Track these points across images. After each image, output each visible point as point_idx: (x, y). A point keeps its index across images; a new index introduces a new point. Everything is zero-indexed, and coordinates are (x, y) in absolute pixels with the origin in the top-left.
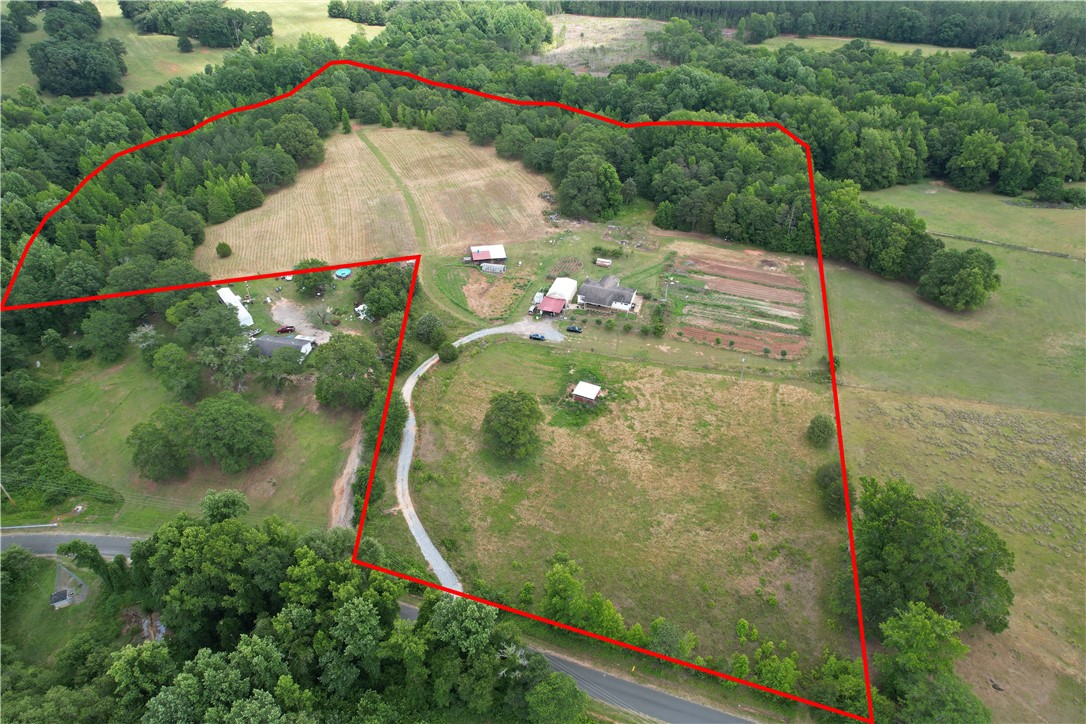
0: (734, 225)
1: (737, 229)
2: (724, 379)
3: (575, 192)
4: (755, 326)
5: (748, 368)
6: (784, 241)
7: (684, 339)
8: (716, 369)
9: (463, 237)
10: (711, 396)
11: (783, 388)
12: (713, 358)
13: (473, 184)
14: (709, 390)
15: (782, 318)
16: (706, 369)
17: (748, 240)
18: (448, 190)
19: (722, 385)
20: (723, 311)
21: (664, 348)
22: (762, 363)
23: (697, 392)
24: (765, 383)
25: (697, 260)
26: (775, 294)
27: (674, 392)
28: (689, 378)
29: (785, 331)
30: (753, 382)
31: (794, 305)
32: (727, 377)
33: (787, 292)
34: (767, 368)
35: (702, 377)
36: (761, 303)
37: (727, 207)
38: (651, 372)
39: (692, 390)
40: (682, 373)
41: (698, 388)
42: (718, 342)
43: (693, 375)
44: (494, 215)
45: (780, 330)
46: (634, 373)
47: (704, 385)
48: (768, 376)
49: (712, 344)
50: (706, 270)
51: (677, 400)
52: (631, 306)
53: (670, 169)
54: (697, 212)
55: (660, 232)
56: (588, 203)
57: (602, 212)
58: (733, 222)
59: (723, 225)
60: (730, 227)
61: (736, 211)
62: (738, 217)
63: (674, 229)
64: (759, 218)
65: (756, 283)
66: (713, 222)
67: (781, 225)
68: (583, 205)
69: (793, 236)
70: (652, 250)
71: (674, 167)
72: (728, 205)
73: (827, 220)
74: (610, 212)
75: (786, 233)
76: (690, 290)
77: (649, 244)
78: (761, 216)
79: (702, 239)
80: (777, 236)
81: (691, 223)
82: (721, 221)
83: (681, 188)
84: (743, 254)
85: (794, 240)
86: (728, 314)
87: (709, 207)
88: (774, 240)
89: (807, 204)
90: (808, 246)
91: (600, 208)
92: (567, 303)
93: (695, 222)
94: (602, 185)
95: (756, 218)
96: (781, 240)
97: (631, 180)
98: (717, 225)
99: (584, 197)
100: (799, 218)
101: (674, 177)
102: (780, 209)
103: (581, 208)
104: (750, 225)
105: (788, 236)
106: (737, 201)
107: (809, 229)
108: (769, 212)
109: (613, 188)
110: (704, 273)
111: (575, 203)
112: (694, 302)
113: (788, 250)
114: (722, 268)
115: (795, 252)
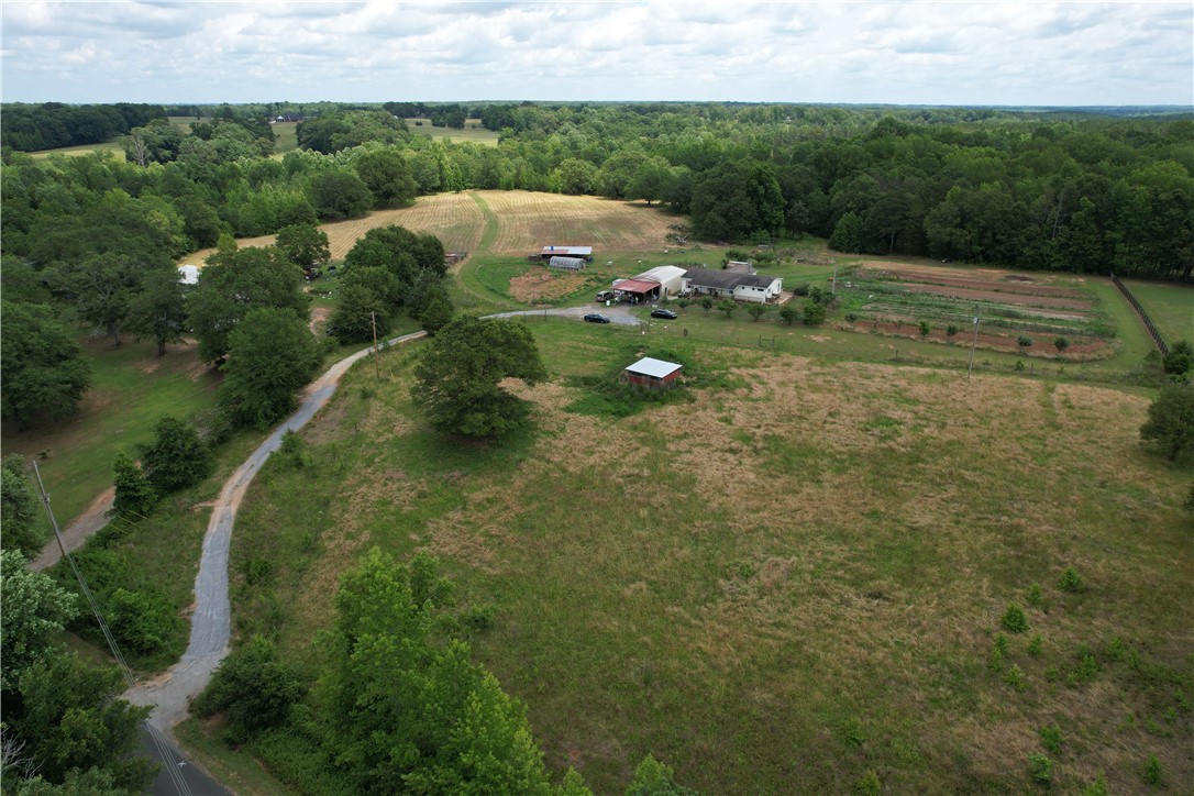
0: (958, 232)
1: (963, 237)
2: (935, 373)
3: (712, 198)
4: (1000, 324)
5: (985, 363)
6: (1046, 250)
7: (858, 330)
8: (918, 362)
10: (906, 390)
11: (1064, 388)
12: (913, 352)
13: (584, 217)
14: (901, 383)
15: (1053, 319)
16: (899, 361)
17: (981, 257)
18: (547, 220)
19: (930, 379)
20: (938, 310)
21: (819, 339)
22: (1015, 361)
23: (877, 384)
24: (1023, 381)
25: (894, 272)
26: (1032, 300)
27: (827, 382)
28: (862, 369)
29: (1060, 331)
30: (997, 379)
31: (1073, 310)
33: (1057, 299)
35: (888, 369)
36: (1008, 306)
37: (946, 207)
38: (786, 361)
39: (866, 382)
42: (924, 331)
46: (754, 360)
47: (892, 377)
48: (1031, 374)
49: (914, 337)
50: (908, 279)
51: (831, 391)
52: (769, 296)
53: (857, 179)
54: (897, 217)
55: (838, 255)
56: (731, 214)
57: (752, 233)
58: (956, 226)
59: (939, 232)
60: (951, 234)
61: (961, 210)
62: (964, 219)
63: (860, 253)
64: (1000, 216)
65: (997, 291)
66: (922, 233)
67: (1040, 226)
68: (722, 215)
69: (1063, 240)
70: (821, 264)
71: (865, 178)
72: (947, 202)
73: (1127, 204)
74: (764, 233)
75: (1050, 236)
76: (877, 291)
77: (819, 260)
78: (1005, 213)
79: (905, 261)
80: (1033, 244)
81: (887, 238)
82: (937, 225)
83: (874, 201)
84: (973, 272)
85: (1064, 246)
86: (946, 313)
87: (916, 211)
88: (1026, 251)
89: (1087, 185)
90: (1091, 254)
91: (749, 225)
92: (662, 290)
93: (894, 233)
94: (753, 193)
95: (996, 217)
96: (1039, 249)
97: (800, 203)
98: (930, 233)
99: (726, 205)
100: (1072, 209)
101: (864, 187)
102: (1036, 202)
103: (720, 220)
104: (985, 229)
105: (1054, 242)
106: (962, 196)
107: (1093, 226)
108: (1018, 207)
109: (770, 197)
110: (906, 281)
111: (711, 213)
112: (885, 301)
113: (1052, 265)
114: (938, 280)
115: (1065, 269)
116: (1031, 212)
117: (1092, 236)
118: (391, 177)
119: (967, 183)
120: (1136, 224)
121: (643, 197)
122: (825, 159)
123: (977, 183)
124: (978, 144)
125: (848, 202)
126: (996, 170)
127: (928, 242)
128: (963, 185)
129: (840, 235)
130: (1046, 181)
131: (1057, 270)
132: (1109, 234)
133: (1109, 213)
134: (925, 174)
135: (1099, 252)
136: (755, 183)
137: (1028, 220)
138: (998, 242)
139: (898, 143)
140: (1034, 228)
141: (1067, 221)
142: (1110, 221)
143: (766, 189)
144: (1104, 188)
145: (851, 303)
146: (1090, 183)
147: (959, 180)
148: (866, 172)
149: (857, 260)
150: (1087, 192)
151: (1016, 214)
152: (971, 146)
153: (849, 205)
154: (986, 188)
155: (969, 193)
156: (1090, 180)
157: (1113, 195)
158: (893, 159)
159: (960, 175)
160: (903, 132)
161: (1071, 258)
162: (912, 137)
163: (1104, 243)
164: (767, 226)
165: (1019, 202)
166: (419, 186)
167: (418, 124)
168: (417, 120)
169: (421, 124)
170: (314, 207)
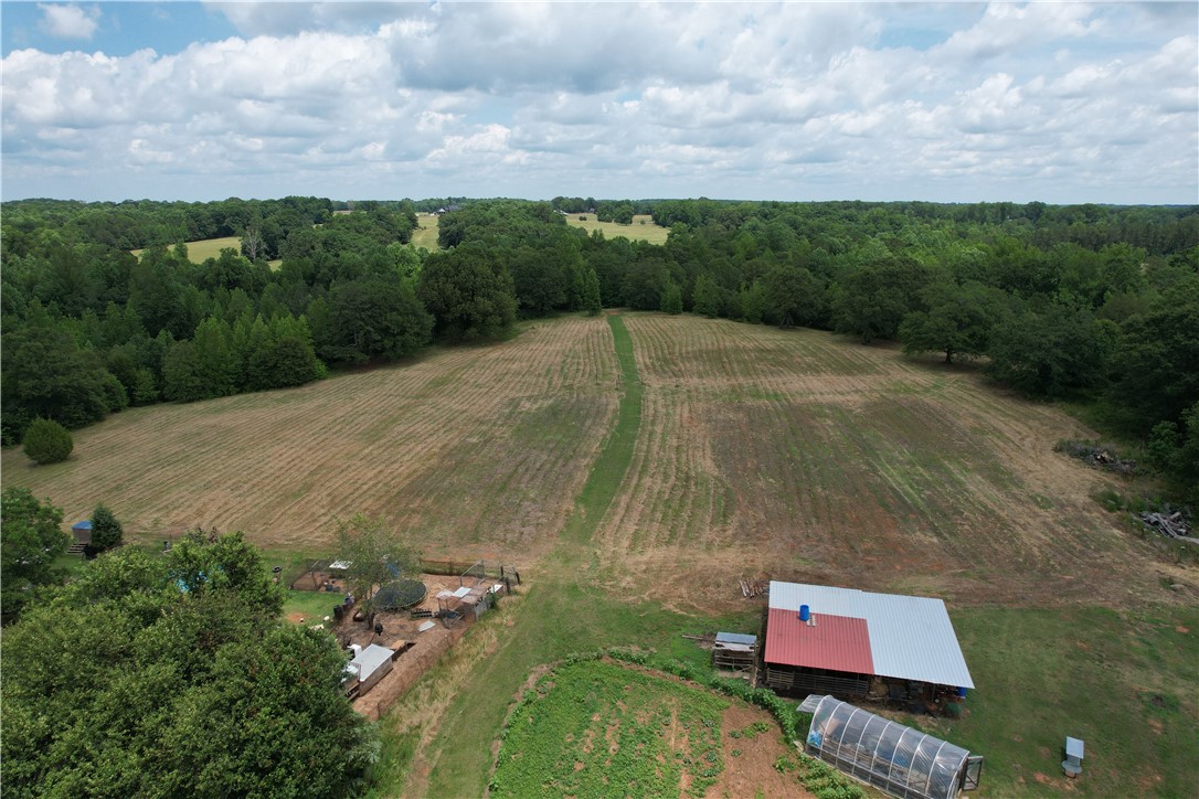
9: (750, 536)
13: (829, 398)
18: (749, 402)
44: (893, 476)
118: (470, 293)
166: (532, 303)
167: (581, 219)
168: (583, 215)
169: (585, 219)
170: (318, 344)
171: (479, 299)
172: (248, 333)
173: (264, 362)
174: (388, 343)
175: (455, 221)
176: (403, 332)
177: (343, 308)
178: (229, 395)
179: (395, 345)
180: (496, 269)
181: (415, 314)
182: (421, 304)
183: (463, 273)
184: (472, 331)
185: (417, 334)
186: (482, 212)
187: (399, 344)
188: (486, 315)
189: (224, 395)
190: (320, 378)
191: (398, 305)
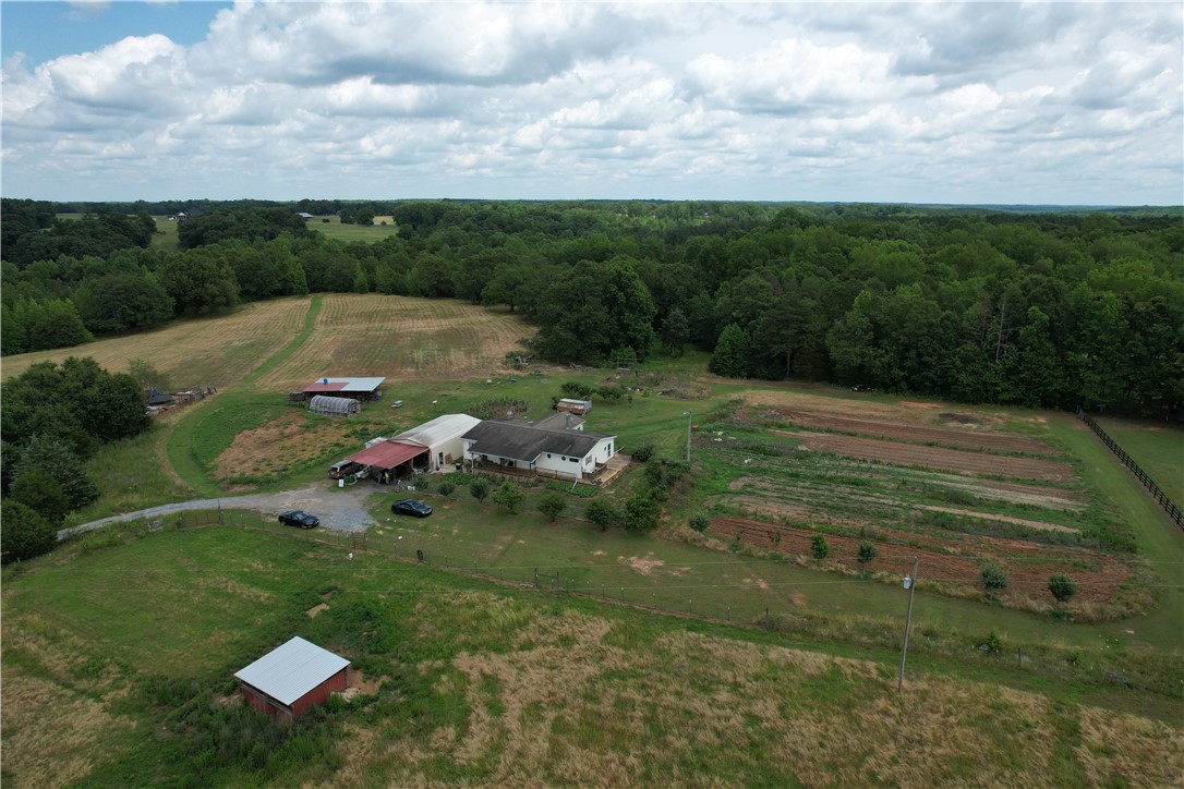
0: (871, 351)
1: (878, 359)
2: (836, 669)
3: (558, 308)
4: (944, 523)
5: (929, 633)
6: (988, 376)
7: (711, 542)
8: (806, 635)
10: (774, 735)
11: (1096, 722)
12: (799, 600)
14: (767, 708)
15: (1023, 507)
16: (771, 630)
17: (904, 385)
19: (825, 689)
20: (845, 490)
21: (643, 565)
22: (981, 624)
23: (718, 713)
24: (1009, 695)
25: (787, 412)
26: (985, 463)
27: (622, 704)
28: (702, 657)
29: (1043, 537)
30: (953, 689)
31: (1048, 484)
32: (848, 663)
33: (1019, 461)
34: (1003, 637)
35: (749, 656)
36: (949, 477)
37: (854, 317)
38: (567, 630)
39: (699, 704)
40: (678, 641)
41: (723, 695)
42: (819, 552)
43: (718, 647)
45: (1024, 534)
46: (508, 629)
47: (751, 687)
48: (1019, 670)
49: (802, 559)
50: (806, 424)
51: (620, 741)
52: (590, 468)
53: (745, 281)
54: (792, 332)
55: (720, 381)
56: (582, 328)
57: (613, 351)
58: (868, 344)
59: (847, 353)
60: (863, 355)
61: (874, 321)
62: (878, 333)
63: (749, 377)
64: (925, 330)
65: (930, 445)
66: (824, 351)
67: (979, 343)
68: (571, 330)
69: (1010, 363)
70: (692, 398)
71: (754, 279)
72: (855, 310)
73: (1092, 316)
74: (629, 351)
75: (993, 357)
76: (758, 450)
77: (690, 391)
78: (931, 325)
79: (807, 389)
80: (970, 367)
81: (782, 358)
82: (843, 343)
83: (764, 308)
84: (895, 407)
85: (1010, 372)
86: (858, 496)
87: (817, 323)
88: (964, 378)
89: (1035, 290)
90: (1051, 384)
91: (607, 341)
92: (434, 457)
93: (789, 352)
94: (610, 301)
95: (919, 332)
96: (980, 375)
97: (678, 311)
98: (834, 354)
99: (575, 316)
100: (1017, 323)
101: (751, 291)
102: (970, 311)
103: (569, 336)
104: (907, 348)
105: (998, 365)
106: (874, 303)
107: (1049, 345)
108: (947, 318)
109: (633, 305)
110: (802, 428)
111: (557, 327)
112: (765, 472)
113: (1001, 397)
114: (846, 423)
115: (1016, 402)
116: (965, 324)
117: (1048, 359)
118: (201, 281)
119: (881, 283)
120: (1108, 344)
121: (503, 301)
122: (713, 256)
123: (892, 286)
124: (889, 237)
125: (734, 310)
126: (913, 266)
127: (834, 363)
128: (875, 287)
129: (722, 354)
130: (978, 282)
131: (1006, 403)
132: (1072, 356)
133: (1069, 328)
134: (828, 272)
135: (1060, 381)
136: (614, 288)
137: (963, 335)
138: (927, 366)
139: (798, 236)
140: (970, 346)
141: (1013, 338)
142: (1071, 339)
143: (628, 296)
144: (1056, 294)
145: (715, 476)
146: (1039, 288)
147: (870, 280)
148: (758, 271)
149: (740, 389)
150: (1034, 300)
151: (945, 328)
152: (881, 239)
153: (734, 314)
154: (905, 293)
155: (883, 299)
156: (1037, 283)
157: (1072, 304)
158: (792, 254)
159: (872, 275)
160: (804, 224)
161: (1023, 387)
162: (813, 229)
163: (1066, 368)
164: (632, 342)
165: (947, 312)
166: (253, 290)
167: (324, 221)
168: (326, 217)
169: (328, 221)
170: (85, 320)
171: (207, 285)
172: (26, 310)
173: (44, 331)
174: (140, 316)
175: (194, 226)
176: (151, 308)
177: (103, 293)
178: (18, 353)
179: (145, 318)
180: (220, 265)
181: (158, 296)
182: (164, 290)
183: (194, 268)
184: (205, 309)
185: (162, 310)
186: (221, 217)
187: (148, 317)
188: (213, 297)
189: (13, 354)
190: (89, 341)
191: (146, 290)
